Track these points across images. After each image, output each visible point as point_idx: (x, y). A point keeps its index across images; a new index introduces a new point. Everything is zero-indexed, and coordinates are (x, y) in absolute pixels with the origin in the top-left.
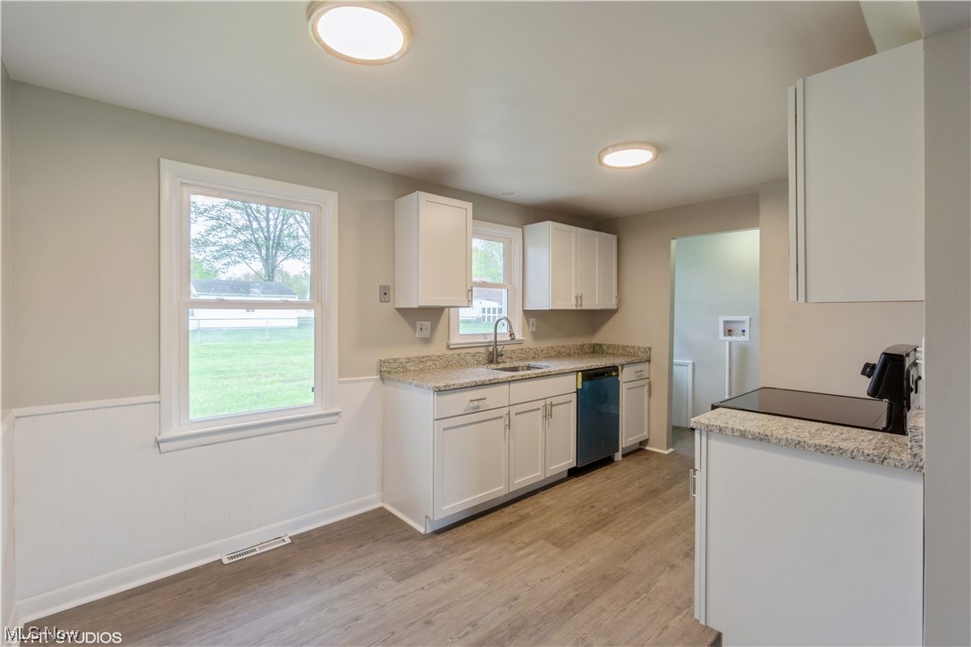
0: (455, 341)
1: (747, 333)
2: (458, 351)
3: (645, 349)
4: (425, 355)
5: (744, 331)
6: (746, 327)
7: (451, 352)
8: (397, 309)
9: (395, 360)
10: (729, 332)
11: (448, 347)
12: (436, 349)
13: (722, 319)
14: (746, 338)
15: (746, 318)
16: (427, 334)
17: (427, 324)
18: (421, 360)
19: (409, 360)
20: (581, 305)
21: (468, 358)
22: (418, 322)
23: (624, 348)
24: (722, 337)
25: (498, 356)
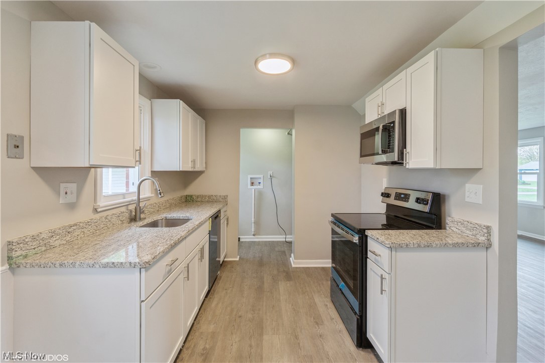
0: (102, 203)
1: (262, 184)
2: (105, 214)
3: (224, 196)
4: (72, 223)
5: (259, 183)
6: (261, 181)
7: (97, 216)
8: (33, 168)
9: (34, 238)
10: (252, 184)
11: (95, 211)
12: (83, 215)
13: (250, 176)
14: (261, 187)
15: (261, 176)
16: (71, 198)
17: (73, 187)
18: (68, 230)
19: (53, 234)
20: (194, 168)
21: (114, 220)
22: (63, 185)
23: (209, 197)
24: (249, 187)
25: (141, 213)
